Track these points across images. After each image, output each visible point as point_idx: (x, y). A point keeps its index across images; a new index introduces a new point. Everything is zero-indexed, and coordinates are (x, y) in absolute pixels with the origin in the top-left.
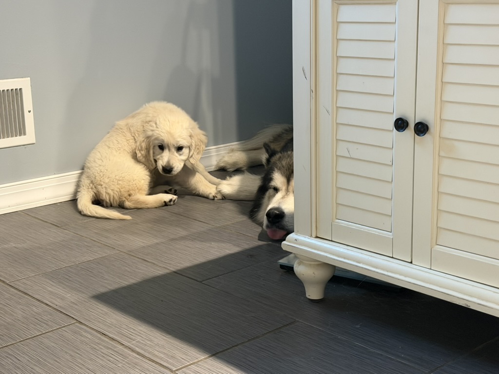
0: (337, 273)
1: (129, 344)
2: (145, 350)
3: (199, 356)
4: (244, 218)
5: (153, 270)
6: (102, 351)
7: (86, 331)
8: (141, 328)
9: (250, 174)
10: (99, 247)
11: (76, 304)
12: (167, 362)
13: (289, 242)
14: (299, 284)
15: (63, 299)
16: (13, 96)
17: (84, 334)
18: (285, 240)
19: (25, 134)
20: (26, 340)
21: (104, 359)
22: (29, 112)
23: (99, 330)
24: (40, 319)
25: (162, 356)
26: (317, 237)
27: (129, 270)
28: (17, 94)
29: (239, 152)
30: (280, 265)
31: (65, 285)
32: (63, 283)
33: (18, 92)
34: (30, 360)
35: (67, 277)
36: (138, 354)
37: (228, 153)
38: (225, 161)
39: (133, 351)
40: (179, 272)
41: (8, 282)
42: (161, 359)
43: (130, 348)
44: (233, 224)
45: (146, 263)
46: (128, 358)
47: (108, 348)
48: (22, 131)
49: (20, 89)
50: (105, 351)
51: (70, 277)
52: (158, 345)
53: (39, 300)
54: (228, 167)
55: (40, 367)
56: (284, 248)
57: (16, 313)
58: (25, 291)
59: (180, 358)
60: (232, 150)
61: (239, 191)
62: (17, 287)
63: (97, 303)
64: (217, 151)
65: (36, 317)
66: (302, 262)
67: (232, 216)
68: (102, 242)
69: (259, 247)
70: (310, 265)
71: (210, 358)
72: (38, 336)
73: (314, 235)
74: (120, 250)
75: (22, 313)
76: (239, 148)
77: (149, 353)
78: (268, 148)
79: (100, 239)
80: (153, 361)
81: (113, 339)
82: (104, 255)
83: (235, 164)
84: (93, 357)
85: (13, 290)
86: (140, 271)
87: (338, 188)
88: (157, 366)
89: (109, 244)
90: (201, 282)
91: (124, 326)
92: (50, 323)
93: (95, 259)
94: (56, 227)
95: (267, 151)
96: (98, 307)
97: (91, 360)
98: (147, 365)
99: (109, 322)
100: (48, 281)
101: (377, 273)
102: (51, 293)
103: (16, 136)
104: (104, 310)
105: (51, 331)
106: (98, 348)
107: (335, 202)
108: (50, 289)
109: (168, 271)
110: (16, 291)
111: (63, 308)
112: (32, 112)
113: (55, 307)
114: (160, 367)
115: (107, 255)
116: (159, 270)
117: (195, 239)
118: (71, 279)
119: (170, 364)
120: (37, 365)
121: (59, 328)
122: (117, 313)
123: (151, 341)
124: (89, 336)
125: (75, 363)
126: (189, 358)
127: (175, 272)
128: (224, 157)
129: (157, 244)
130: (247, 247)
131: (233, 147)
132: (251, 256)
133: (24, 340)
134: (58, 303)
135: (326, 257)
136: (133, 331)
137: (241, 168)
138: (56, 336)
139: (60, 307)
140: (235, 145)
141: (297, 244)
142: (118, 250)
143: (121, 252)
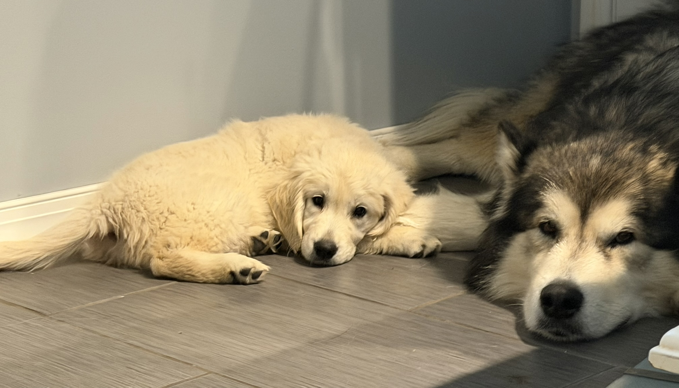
4: (458, 292)
9: (454, 195)
29: (400, 149)
74: (205, 367)
76: (398, 140)
94: (40, 317)
142: (201, 368)
143: (209, 372)
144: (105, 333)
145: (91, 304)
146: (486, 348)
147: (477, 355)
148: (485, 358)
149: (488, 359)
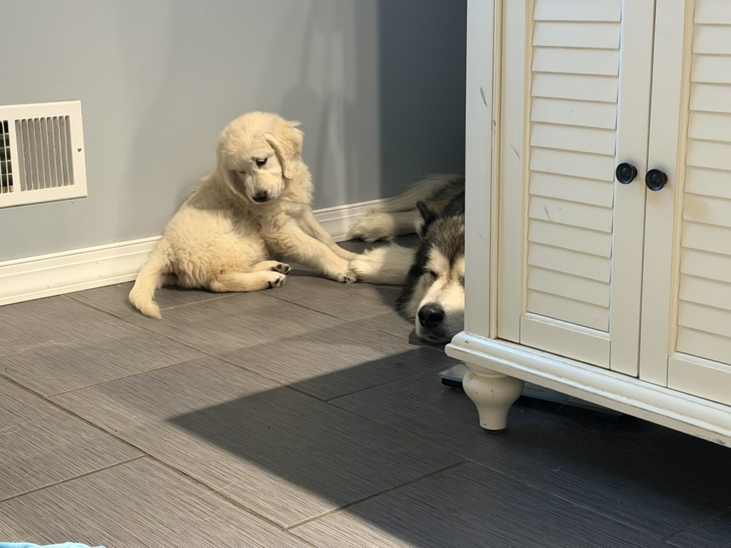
0: (527, 393)
1: (221, 489)
2: (244, 499)
3: (321, 508)
4: (387, 311)
5: (256, 383)
6: (181, 497)
7: (159, 469)
8: (238, 467)
9: (398, 246)
10: (179, 349)
11: (144, 430)
12: (277, 516)
13: (457, 345)
14: (470, 407)
15: (125, 421)
16: (56, 127)
17: (156, 473)
18: (450, 342)
19: (72, 183)
20: (72, 479)
21: (185, 510)
22: (79, 150)
23: (178, 467)
24: (91, 450)
25: (268, 506)
26: (498, 338)
27: (221, 383)
28: (62, 124)
29: (383, 214)
30: (443, 379)
31: (128, 402)
32: (125, 400)
33: (64, 122)
34: (77, 509)
35: (131, 391)
36: (235, 503)
37: (367, 215)
38: (361, 228)
39: (226, 498)
40: (295, 387)
41: (46, 396)
42: (268, 511)
43: (222, 495)
44: (372, 318)
45: (247, 373)
46: (219, 509)
47: (190, 494)
48: (67, 179)
49: (67, 117)
50: (186, 497)
51: (135, 390)
52: (262, 491)
53: (90, 423)
54: (367, 235)
55: (92, 518)
56: (449, 354)
57: (58, 441)
58: (72, 410)
59: (294, 511)
60: (373, 212)
61: (383, 271)
62: (58, 403)
63: (175, 430)
64: (351, 212)
65: (88, 448)
66: (476, 375)
67: (371, 307)
68: (182, 342)
69: (411, 352)
70: (487, 379)
71: (339, 512)
72: (89, 474)
73: (493, 335)
74: (208, 353)
75: (65, 441)
76: (384, 209)
77: (251, 502)
78: (423, 209)
79: (180, 337)
80: (256, 514)
81: (198, 482)
82: (185, 360)
83: (376, 231)
84: (169, 507)
85: (54, 408)
86: (236, 384)
87: (531, 267)
88: (261, 521)
89: (193, 344)
90: (325, 401)
91: (214, 463)
92: (106, 456)
93: (173, 366)
94: (116, 319)
95: (423, 214)
96: (176, 434)
97: (165, 510)
98: (248, 519)
99: (192, 457)
100: (104, 395)
101: (587, 391)
102: (108, 412)
103: (60, 185)
104: (185, 438)
105: (109, 467)
106: (175, 494)
107: (525, 287)
108: (107, 407)
109: (278, 385)
110: (58, 410)
111: (127, 436)
112: (83, 150)
113: (115, 433)
114: (266, 523)
115: (189, 360)
116: (265, 384)
117: (317, 339)
118: (136, 393)
119: (280, 518)
120: (87, 515)
121: (120, 464)
122: (202, 443)
123: (252, 484)
124: (163, 476)
125: (142, 514)
126: (308, 510)
127: (288, 386)
128: (360, 221)
129: (262, 345)
130: (393, 351)
131: (374, 207)
132: (400, 365)
133: (69, 480)
134: (119, 427)
135: (512, 367)
136: (226, 471)
137: (385, 237)
138: (116, 476)
139: (122, 433)
140: (377, 203)
141: (468, 348)
142: (206, 353)
143: (210, 356)
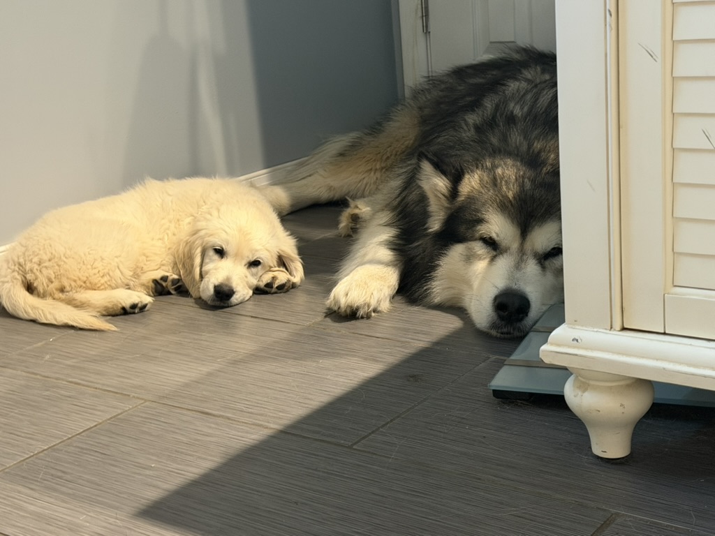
26: (624, 329)
40: (294, 431)
66: (588, 384)
73: (618, 325)
82: (114, 412)
86: (208, 438)
87: (678, 221)
90: (350, 447)
93: (100, 424)
100: (19, 488)
107: (670, 251)
109: (268, 432)
115: (119, 411)
141: (578, 348)
142: (138, 398)
143: (146, 401)
144: (46, 374)
145: (28, 348)
146: (382, 352)
147: (375, 360)
148: (381, 362)
149: (385, 362)
